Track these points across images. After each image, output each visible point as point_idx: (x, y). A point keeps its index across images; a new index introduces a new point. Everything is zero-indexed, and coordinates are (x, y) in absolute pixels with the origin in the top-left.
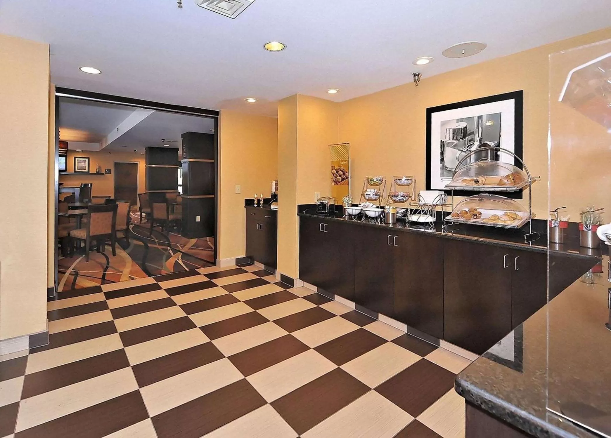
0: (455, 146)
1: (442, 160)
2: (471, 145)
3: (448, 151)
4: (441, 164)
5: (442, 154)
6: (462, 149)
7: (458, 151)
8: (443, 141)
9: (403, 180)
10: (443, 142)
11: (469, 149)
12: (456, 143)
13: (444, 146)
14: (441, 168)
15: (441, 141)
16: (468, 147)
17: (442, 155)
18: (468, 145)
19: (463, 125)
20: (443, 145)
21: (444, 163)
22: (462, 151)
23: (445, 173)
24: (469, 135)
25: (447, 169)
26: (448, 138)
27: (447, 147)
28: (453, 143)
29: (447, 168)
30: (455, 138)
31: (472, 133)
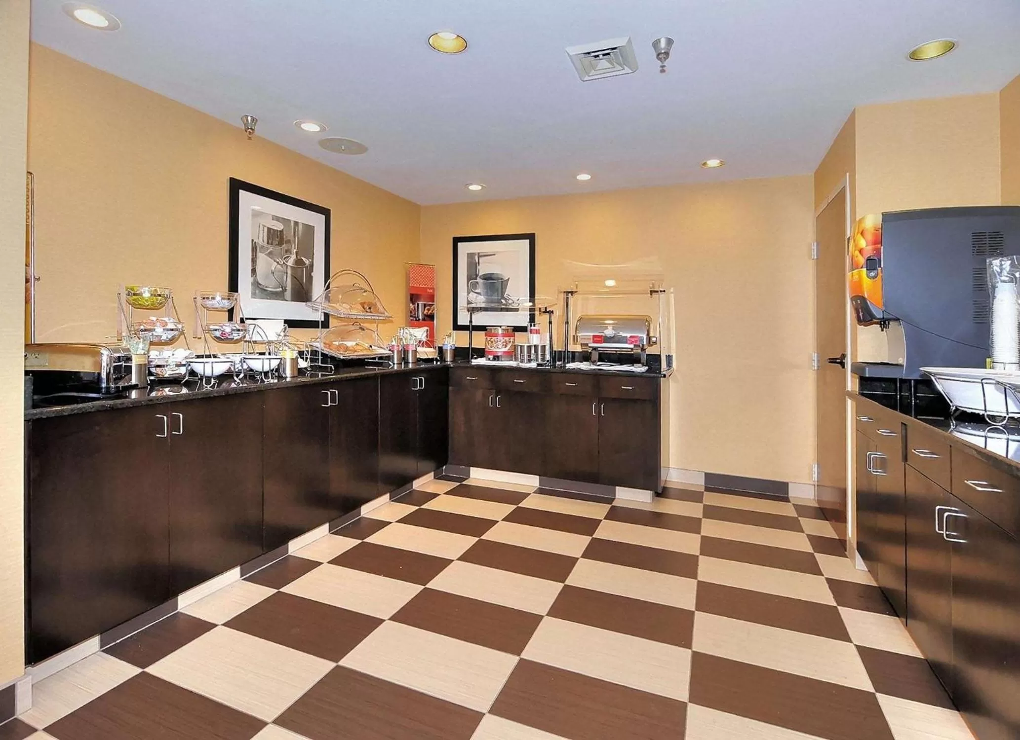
0: (270, 254)
1: (254, 271)
2: (288, 257)
3: (261, 257)
4: (252, 276)
5: (254, 261)
6: (278, 260)
7: (273, 261)
8: (254, 241)
9: (218, 298)
10: (255, 243)
11: (286, 262)
12: (271, 249)
13: (256, 250)
14: (252, 283)
15: (253, 240)
16: (284, 259)
17: (254, 263)
18: (284, 255)
19: (279, 227)
20: (254, 249)
21: (256, 276)
22: (278, 263)
23: (257, 292)
24: (286, 243)
25: (260, 286)
26: (262, 239)
27: (261, 252)
28: (268, 248)
29: (260, 284)
30: (270, 241)
31: (288, 242)
